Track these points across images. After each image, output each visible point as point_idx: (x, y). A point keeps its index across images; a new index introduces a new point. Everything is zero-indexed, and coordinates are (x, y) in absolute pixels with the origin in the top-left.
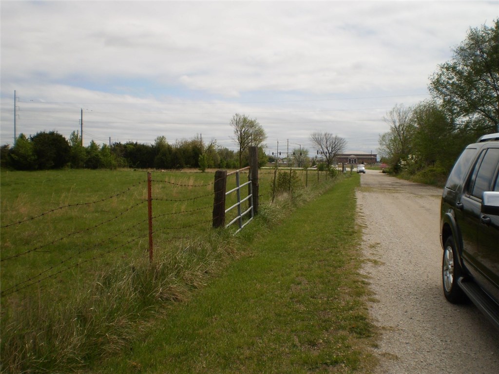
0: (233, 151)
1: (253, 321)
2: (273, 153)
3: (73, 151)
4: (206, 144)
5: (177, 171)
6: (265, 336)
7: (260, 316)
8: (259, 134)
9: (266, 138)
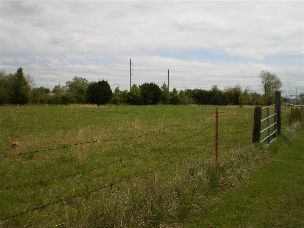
0: (260, 94)
1: (281, 202)
2: (287, 96)
3: (163, 94)
4: (243, 90)
5: (225, 107)
6: (290, 213)
7: (286, 200)
8: (278, 84)
9: (282, 86)
